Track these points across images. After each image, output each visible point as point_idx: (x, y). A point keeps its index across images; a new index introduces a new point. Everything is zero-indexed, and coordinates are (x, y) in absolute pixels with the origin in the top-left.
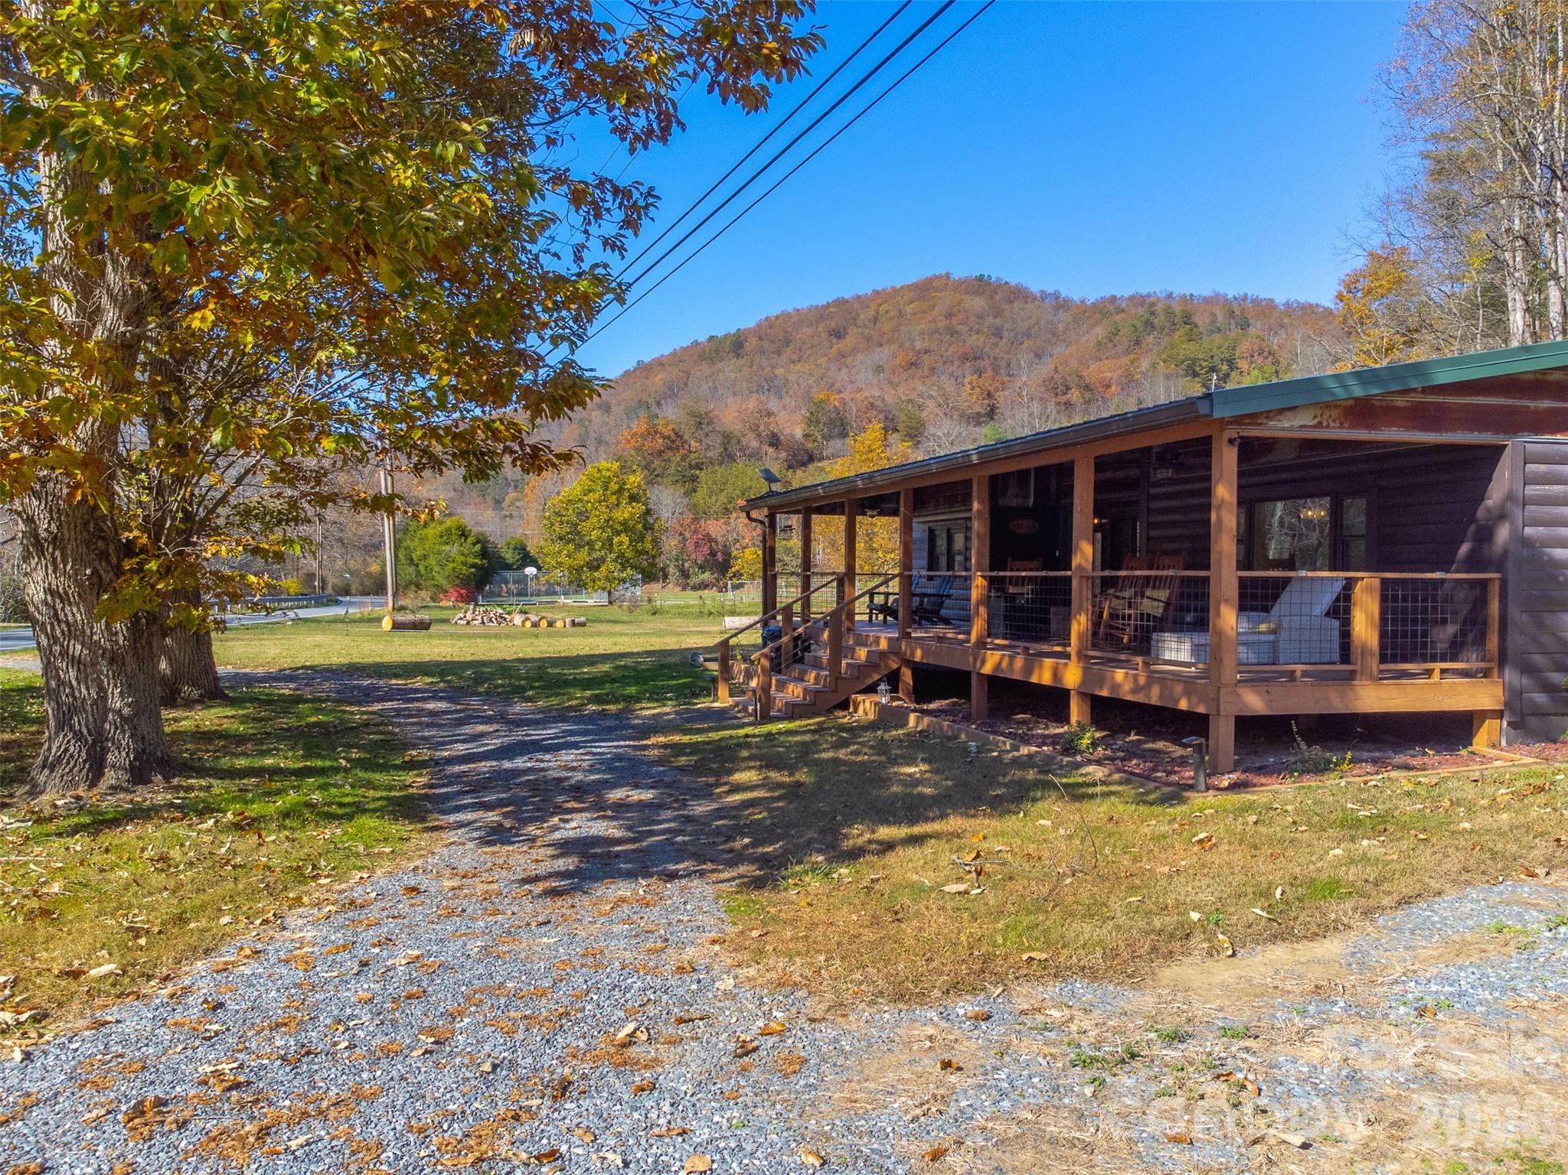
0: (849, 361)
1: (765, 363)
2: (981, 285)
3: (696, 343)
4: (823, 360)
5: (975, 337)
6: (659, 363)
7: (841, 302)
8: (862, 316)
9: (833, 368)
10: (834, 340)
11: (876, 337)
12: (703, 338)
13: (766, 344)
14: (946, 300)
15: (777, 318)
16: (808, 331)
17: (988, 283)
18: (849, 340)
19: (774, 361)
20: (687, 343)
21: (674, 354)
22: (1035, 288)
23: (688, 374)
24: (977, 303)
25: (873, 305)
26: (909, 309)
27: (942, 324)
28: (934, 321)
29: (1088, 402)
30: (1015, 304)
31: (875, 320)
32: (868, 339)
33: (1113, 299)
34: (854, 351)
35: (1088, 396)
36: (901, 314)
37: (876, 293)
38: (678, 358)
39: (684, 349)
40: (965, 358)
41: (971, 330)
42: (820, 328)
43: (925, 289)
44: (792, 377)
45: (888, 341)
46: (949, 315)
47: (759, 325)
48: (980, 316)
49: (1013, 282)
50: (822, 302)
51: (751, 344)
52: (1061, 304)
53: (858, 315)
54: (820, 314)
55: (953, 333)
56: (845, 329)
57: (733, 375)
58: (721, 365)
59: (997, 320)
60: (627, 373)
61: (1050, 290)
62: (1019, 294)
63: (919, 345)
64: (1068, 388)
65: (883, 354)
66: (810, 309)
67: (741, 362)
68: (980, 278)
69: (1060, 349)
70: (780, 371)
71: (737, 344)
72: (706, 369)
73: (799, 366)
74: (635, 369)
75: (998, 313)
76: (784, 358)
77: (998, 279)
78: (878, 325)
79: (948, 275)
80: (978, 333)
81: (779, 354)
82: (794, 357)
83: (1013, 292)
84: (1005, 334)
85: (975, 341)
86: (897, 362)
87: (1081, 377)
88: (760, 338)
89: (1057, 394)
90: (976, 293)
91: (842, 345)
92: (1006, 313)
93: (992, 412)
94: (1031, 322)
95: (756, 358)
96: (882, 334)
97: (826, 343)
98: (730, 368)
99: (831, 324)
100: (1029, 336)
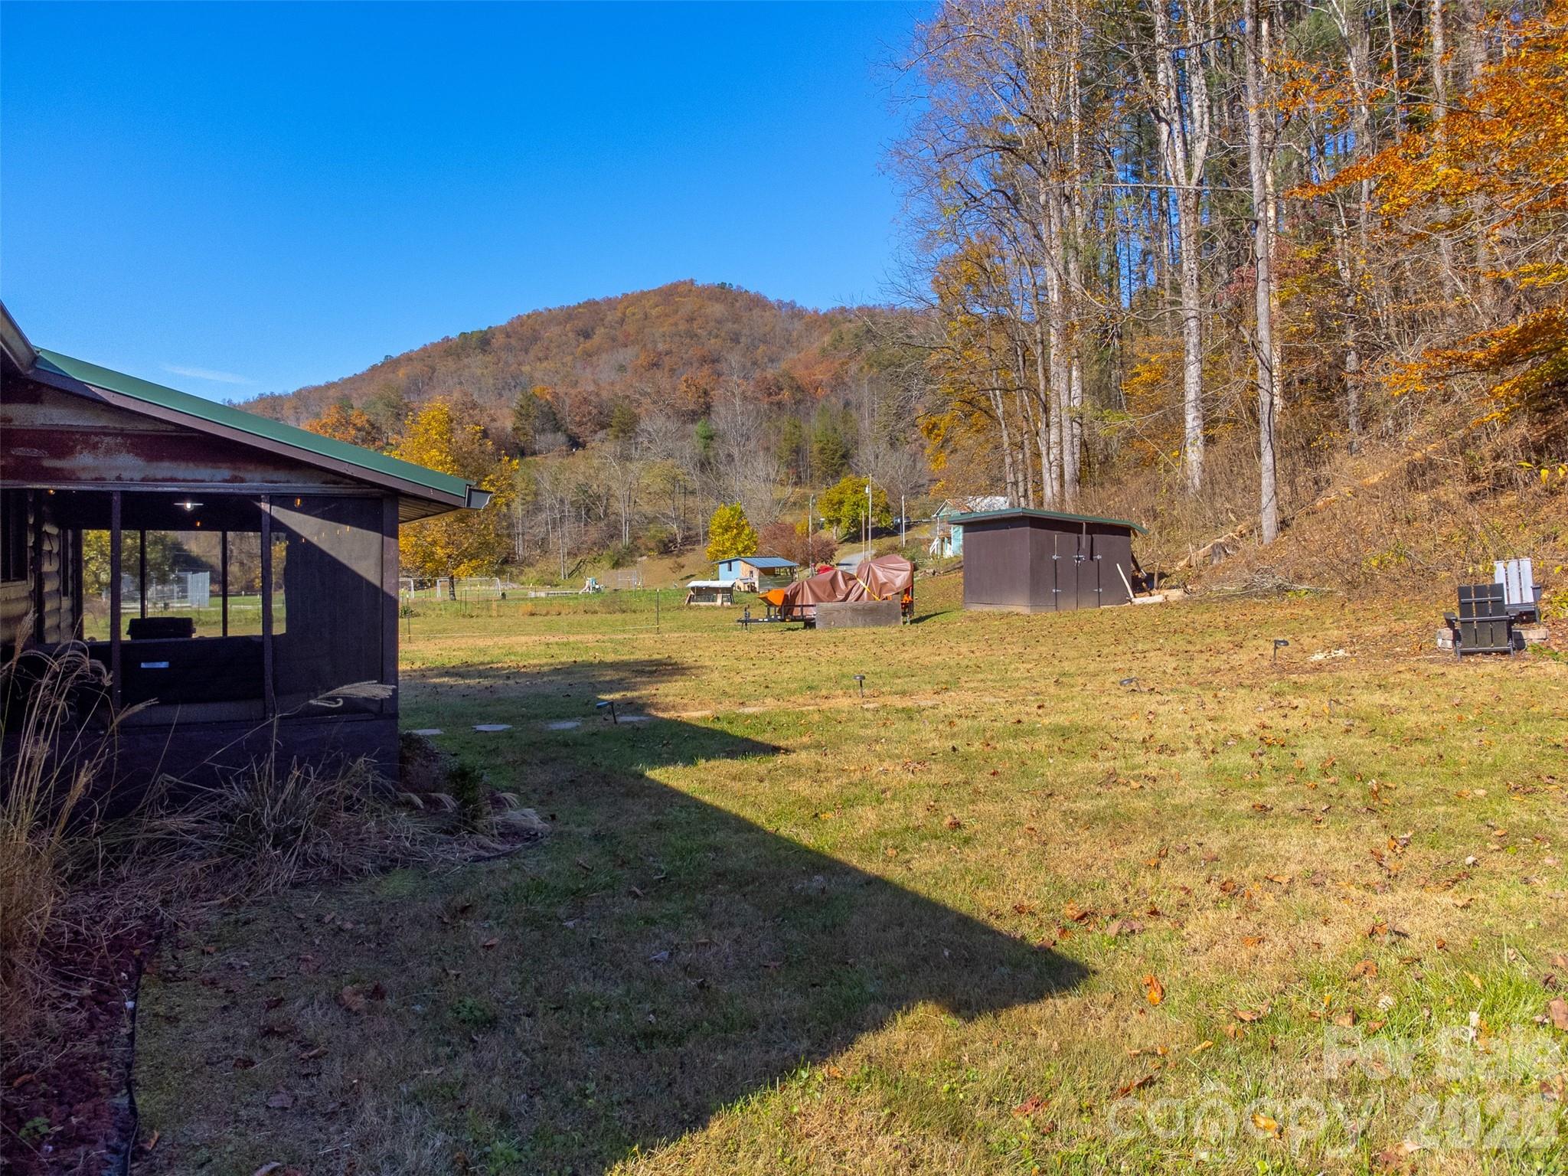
0: (595, 358)
1: (511, 360)
2: (722, 293)
3: (447, 339)
4: (570, 358)
5: (713, 341)
6: (408, 358)
7: (591, 304)
8: (610, 318)
9: (578, 365)
10: (582, 339)
11: (621, 338)
12: (454, 334)
13: (513, 341)
14: (688, 306)
15: (529, 316)
16: (555, 330)
17: (730, 291)
18: (596, 339)
19: (521, 358)
20: (437, 338)
21: (424, 349)
22: (772, 297)
23: (434, 370)
24: (717, 309)
25: (620, 307)
26: (654, 312)
27: (683, 327)
28: (676, 324)
29: (798, 402)
30: (754, 312)
31: (622, 321)
32: (614, 340)
33: (843, 310)
34: (598, 351)
35: (799, 396)
36: (646, 317)
37: (625, 296)
38: (426, 353)
39: (433, 345)
40: (703, 360)
41: (710, 334)
42: (568, 328)
43: (669, 294)
44: (538, 375)
45: (633, 343)
46: (691, 320)
47: (511, 324)
48: (719, 322)
49: (752, 290)
50: (573, 303)
51: (498, 341)
52: (796, 313)
53: (605, 315)
54: (568, 315)
55: (693, 336)
56: (593, 329)
57: (479, 372)
58: (466, 361)
59: (735, 326)
60: (374, 368)
61: (787, 300)
62: (758, 302)
63: (661, 347)
64: (780, 389)
65: (626, 355)
66: (561, 309)
67: (489, 358)
68: (723, 286)
69: (793, 355)
70: (526, 368)
71: (484, 341)
72: (451, 364)
73: (545, 364)
74: (383, 364)
75: (736, 319)
76: (532, 355)
77: (739, 287)
78: (625, 327)
79: (692, 282)
80: (717, 337)
81: (526, 351)
82: (540, 355)
83: (752, 300)
84: (743, 339)
85: (713, 344)
86: (640, 362)
87: (792, 378)
88: (508, 336)
89: (770, 395)
90: (717, 300)
91: (588, 344)
92: (745, 320)
93: (707, 409)
94: (767, 329)
95: (503, 355)
96: (627, 335)
97: (574, 343)
98: (477, 364)
99: (580, 324)
100: (765, 342)
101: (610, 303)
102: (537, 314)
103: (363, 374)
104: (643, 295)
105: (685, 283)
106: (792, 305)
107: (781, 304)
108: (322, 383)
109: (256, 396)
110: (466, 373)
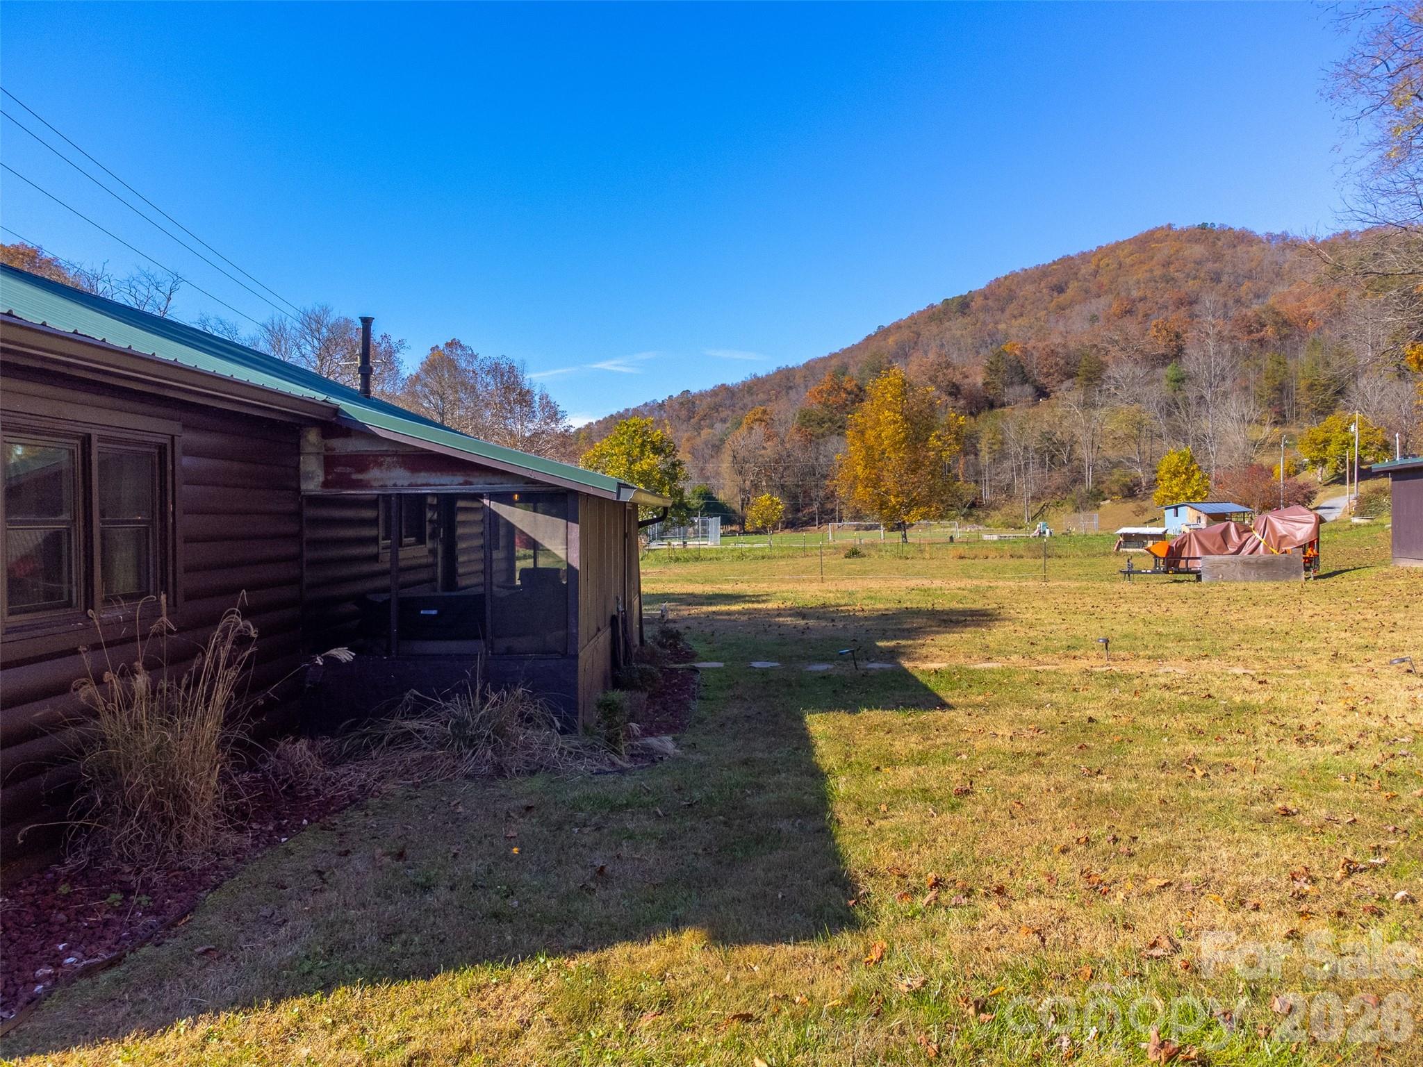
0: (1068, 311)
1: (989, 319)
2: (1204, 233)
3: (932, 306)
4: (1043, 313)
5: (1191, 283)
6: (898, 326)
7: (1066, 261)
8: (1083, 271)
9: (1052, 319)
10: (1055, 294)
11: (1094, 289)
12: (938, 301)
13: (993, 303)
14: (1165, 250)
15: (1006, 278)
16: (1030, 288)
17: (1211, 231)
18: (1070, 292)
19: (997, 318)
20: (923, 307)
21: (912, 317)
22: (1260, 231)
23: (918, 335)
24: (1198, 250)
25: (1094, 261)
26: (1128, 261)
27: (1158, 272)
28: (1151, 271)
29: (1284, 338)
30: (1238, 248)
31: (1096, 273)
32: (1087, 292)
34: (1072, 304)
35: (1285, 331)
36: (1120, 267)
37: (1100, 248)
38: (914, 321)
39: (920, 313)
41: (1188, 275)
42: (1043, 285)
43: (1144, 242)
44: (1013, 331)
45: (1106, 292)
46: (1167, 264)
47: (989, 286)
48: (1199, 263)
49: (1237, 227)
50: (1049, 261)
51: (977, 304)
52: (1287, 244)
53: (1079, 269)
54: (1043, 273)
55: (1168, 280)
56: (1066, 283)
57: (958, 333)
59: (1217, 265)
60: (869, 338)
61: (1277, 232)
62: (1244, 238)
63: (1135, 294)
64: (1263, 326)
65: (1098, 305)
66: (1037, 267)
67: (967, 320)
68: (1203, 227)
69: (1283, 288)
70: (1002, 326)
71: (963, 305)
72: (934, 329)
73: (1020, 321)
74: (876, 333)
75: (1218, 258)
76: (1008, 312)
77: (1222, 226)
78: (1098, 278)
79: (1170, 226)
80: (1195, 278)
81: (1003, 310)
82: (1016, 313)
83: (1236, 237)
84: (1225, 278)
85: (1191, 286)
86: (1112, 311)
87: (1278, 314)
88: (986, 298)
89: (1250, 332)
90: (1197, 241)
91: (1062, 298)
92: (1227, 258)
93: (1179, 352)
94: (1254, 264)
95: (981, 316)
96: (1101, 286)
97: (1047, 298)
98: (957, 327)
99: (1054, 280)
100: (1250, 278)
101: (1084, 257)
102: (1014, 275)
103: (860, 343)
104: (1118, 245)
105: (1162, 228)
106: (1284, 237)
107: (1270, 237)
108: (826, 355)
109: (775, 369)
110: (948, 335)
